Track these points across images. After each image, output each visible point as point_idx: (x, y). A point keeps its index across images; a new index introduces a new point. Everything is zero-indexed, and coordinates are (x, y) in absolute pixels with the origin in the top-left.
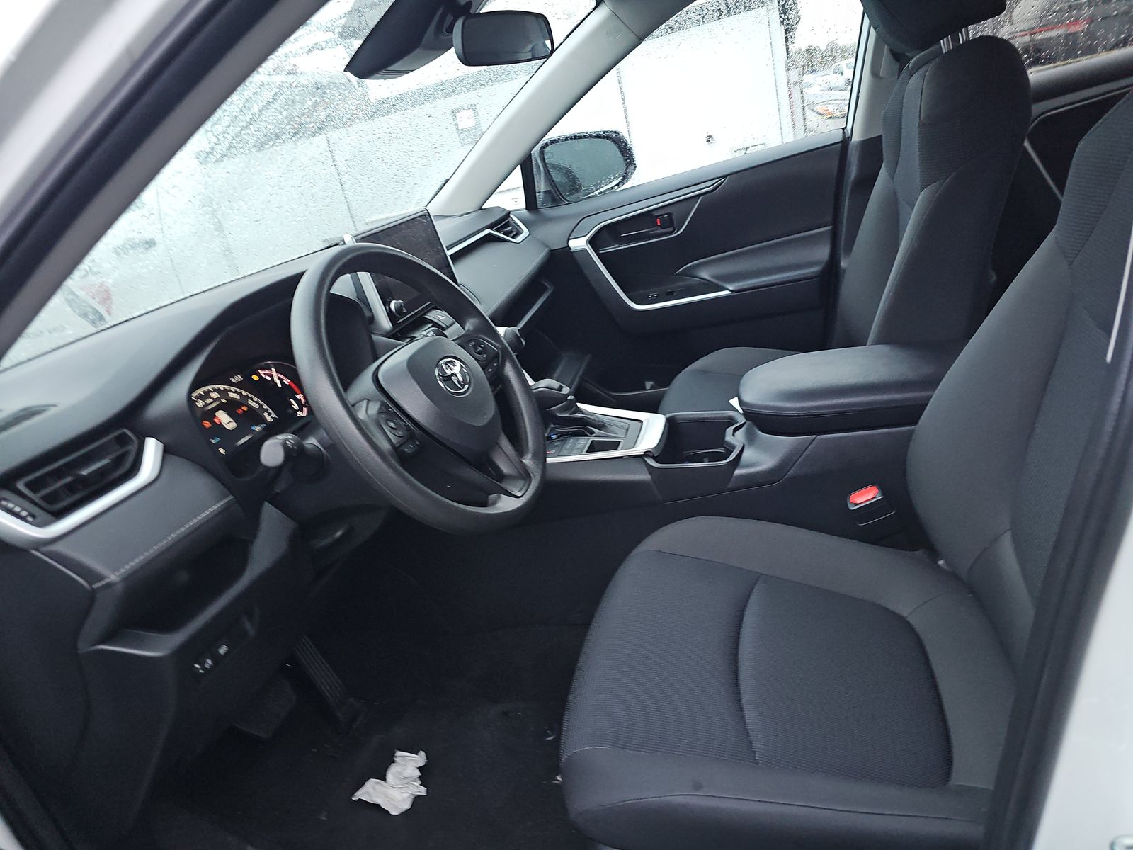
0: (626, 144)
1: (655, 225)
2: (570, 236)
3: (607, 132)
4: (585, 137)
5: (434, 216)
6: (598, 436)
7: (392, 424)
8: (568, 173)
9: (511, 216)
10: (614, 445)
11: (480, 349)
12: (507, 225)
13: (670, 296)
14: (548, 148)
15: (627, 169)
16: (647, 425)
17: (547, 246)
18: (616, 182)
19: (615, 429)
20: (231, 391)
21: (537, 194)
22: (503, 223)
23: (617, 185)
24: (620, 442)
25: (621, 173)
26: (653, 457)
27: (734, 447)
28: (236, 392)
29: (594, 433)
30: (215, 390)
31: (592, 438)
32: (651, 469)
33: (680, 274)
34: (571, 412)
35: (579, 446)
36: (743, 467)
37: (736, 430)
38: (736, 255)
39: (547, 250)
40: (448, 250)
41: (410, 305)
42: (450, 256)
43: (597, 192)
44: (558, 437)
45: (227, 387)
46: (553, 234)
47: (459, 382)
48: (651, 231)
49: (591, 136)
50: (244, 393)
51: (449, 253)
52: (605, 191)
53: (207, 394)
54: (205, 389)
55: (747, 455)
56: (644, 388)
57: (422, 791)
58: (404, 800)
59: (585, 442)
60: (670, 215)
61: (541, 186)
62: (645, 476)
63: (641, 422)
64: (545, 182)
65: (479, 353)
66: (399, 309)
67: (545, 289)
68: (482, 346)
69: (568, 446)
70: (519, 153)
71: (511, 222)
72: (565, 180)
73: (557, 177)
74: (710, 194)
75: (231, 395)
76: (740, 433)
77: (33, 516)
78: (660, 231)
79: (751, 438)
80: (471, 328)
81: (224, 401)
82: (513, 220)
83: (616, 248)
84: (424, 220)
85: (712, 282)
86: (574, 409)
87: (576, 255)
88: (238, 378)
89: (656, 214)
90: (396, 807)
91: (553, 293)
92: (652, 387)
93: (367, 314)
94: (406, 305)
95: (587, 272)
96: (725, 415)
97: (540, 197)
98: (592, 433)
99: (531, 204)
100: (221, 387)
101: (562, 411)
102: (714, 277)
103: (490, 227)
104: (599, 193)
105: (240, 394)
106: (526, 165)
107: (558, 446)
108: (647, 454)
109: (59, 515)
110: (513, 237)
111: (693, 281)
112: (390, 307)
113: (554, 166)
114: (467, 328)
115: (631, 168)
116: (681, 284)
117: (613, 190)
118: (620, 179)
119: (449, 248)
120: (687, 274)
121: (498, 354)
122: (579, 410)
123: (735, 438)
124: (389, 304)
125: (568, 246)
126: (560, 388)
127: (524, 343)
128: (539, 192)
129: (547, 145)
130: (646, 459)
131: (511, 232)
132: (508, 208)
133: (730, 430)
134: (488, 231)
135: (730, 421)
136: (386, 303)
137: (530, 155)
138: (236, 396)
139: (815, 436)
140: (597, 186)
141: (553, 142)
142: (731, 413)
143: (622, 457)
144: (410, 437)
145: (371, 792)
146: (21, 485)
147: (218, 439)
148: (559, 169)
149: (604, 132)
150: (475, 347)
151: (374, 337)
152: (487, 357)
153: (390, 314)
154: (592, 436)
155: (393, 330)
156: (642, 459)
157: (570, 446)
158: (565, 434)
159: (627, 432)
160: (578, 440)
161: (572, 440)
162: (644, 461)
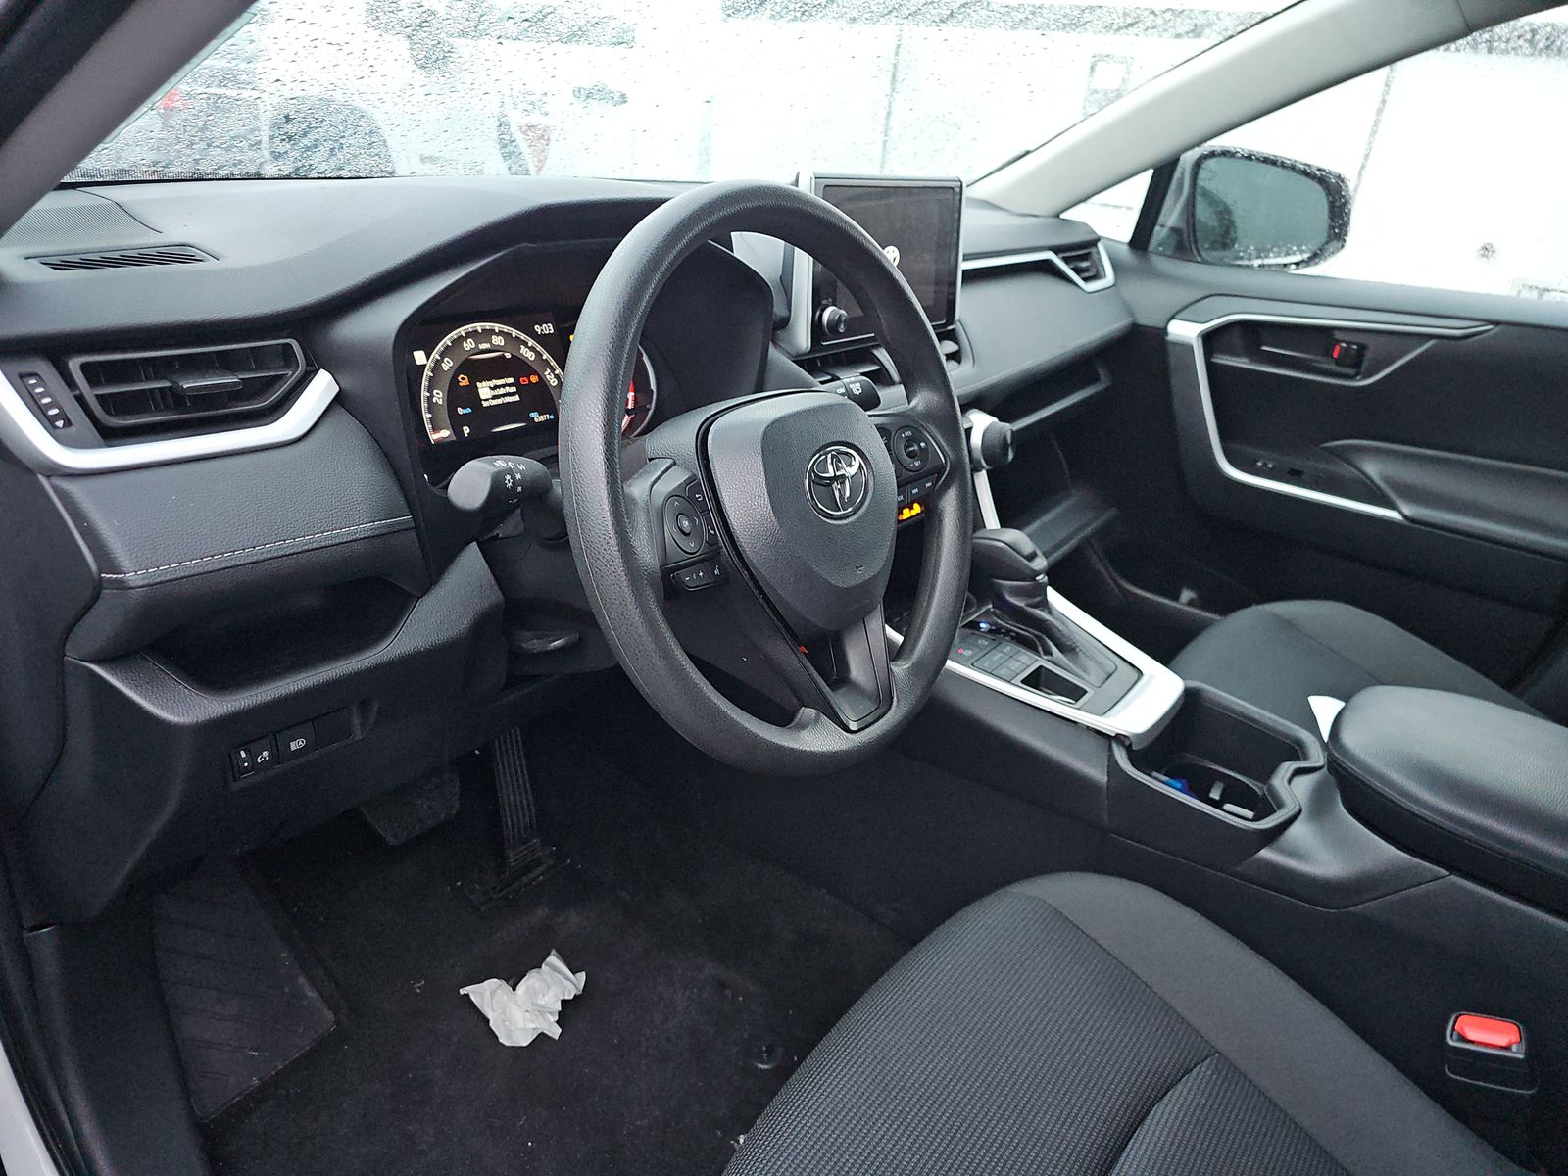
0: (1346, 203)
1: (1328, 353)
2: (1177, 313)
3: (1324, 170)
4: (1283, 165)
5: (968, 198)
6: (1055, 663)
7: (686, 524)
8: (1224, 213)
9: (1100, 246)
10: (1075, 693)
11: (916, 448)
12: (1085, 257)
13: (1294, 476)
14: (1211, 163)
15: (1327, 243)
16: (1148, 683)
17: (1131, 314)
18: (1298, 258)
19: (1090, 665)
20: (525, 344)
21: (1157, 228)
22: (1081, 253)
23: (1297, 264)
24: (1086, 692)
25: (1314, 246)
26: (1129, 749)
27: (1280, 805)
28: (532, 349)
29: (1051, 654)
30: (501, 333)
31: (1043, 662)
32: (1113, 768)
33: (1333, 451)
34: (1030, 601)
35: (1014, 665)
36: (1283, 851)
37: (1298, 772)
38: (1447, 461)
39: (1131, 319)
40: (964, 260)
41: (853, 325)
42: (964, 272)
43: (1257, 262)
44: (990, 631)
45: (523, 336)
46: (1149, 301)
47: (841, 497)
48: (1315, 360)
49: (1293, 168)
50: (546, 356)
51: (964, 265)
52: (1270, 265)
53: (488, 334)
54: (488, 326)
55: (1299, 831)
56: (1176, 597)
57: (555, 1032)
58: (525, 1030)
59: (1030, 662)
60: (1362, 348)
61: (1171, 215)
62: (1099, 775)
63: (1140, 673)
64: (1181, 214)
65: (911, 455)
66: (834, 325)
67: (1096, 379)
68: (923, 444)
69: (996, 656)
70: (1160, 150)
71: (1095, 256)
72: (1213, 223)
73: (1203, 212)
74: (1453, 342)
75: (524, 350)
76: (1304, 784)
77: (68, 423)
78: (1333, 367)
79: (1319, 806)
80: (921, 407)
81: (508, 355)
82: (1098, 253)
83: (1242, 363)
84: (947, 199)
85: (1379, 488)
86: (1038, 599)
87: (1170, 347)
88: (547, 329)
89: (1338, 336)
90: (508, 1036)
91: (1107, 389)
92: (1191, 603)
93: (779, 310)
94: (849, 322)
95: (1175, 382)
96: (1290, 732)
97: (1160, 233)
98: (1048, 652)
99: (1141, 239)
100: (514, 333)
101: (1017, 592)
102: (1387, 480)
103: (1057, 250)
104: (1260, 265)
105: (539, 354)
106: (1163, 173)
107: (981, 648)
108: (1119, 738)
109: (111, 436)
110: (1086, 280)
111: (1344, 470)
112: (821, 315)
113: (1206, 194)
114: (913, 403)
115: (1335, 244)
116: (1323, 466)
117: (1285, 269)
118: (1306, 256)
119: (968, 257)
120: (1341, 454)
121: (944, 468)
122: (1044, 604)
123: (1292, 788)
124: (823, 310)
125: (1166, 328)
126: (1032, 557)
127: (1011, 456)
128: (1163, 226)
129: (1213, 154)
130: (1114, 745)
131: (1086, 270)
132: (1100, 233)
133: (1287, 768)
134: (1050, 255)
135: (1294, 750)
136: (818, 305)
137: (1178, 159)
138: (530, 356)
139: (1446, 873)
140: (1262, 252)
141: (1226, 153)
142: (1305, 735)
143: (1076, 723)
144: (711, 556)
145: (488, 996)
146: (74, 364)
147: (469, 410)
148: (1212, 200)
149: (1319, 169)
150: (910, 441)
151: (773, 352)
152: (922, 466)
153: (817, 326)
154: (1045, 657)
155: (809, 353)
156: (1108, 741)
157: (1001, 658)
158: (1003, 631)
159: (1108, 679)
160: (1017, 653)
161: (1009, 648)
162: (1110, 749)
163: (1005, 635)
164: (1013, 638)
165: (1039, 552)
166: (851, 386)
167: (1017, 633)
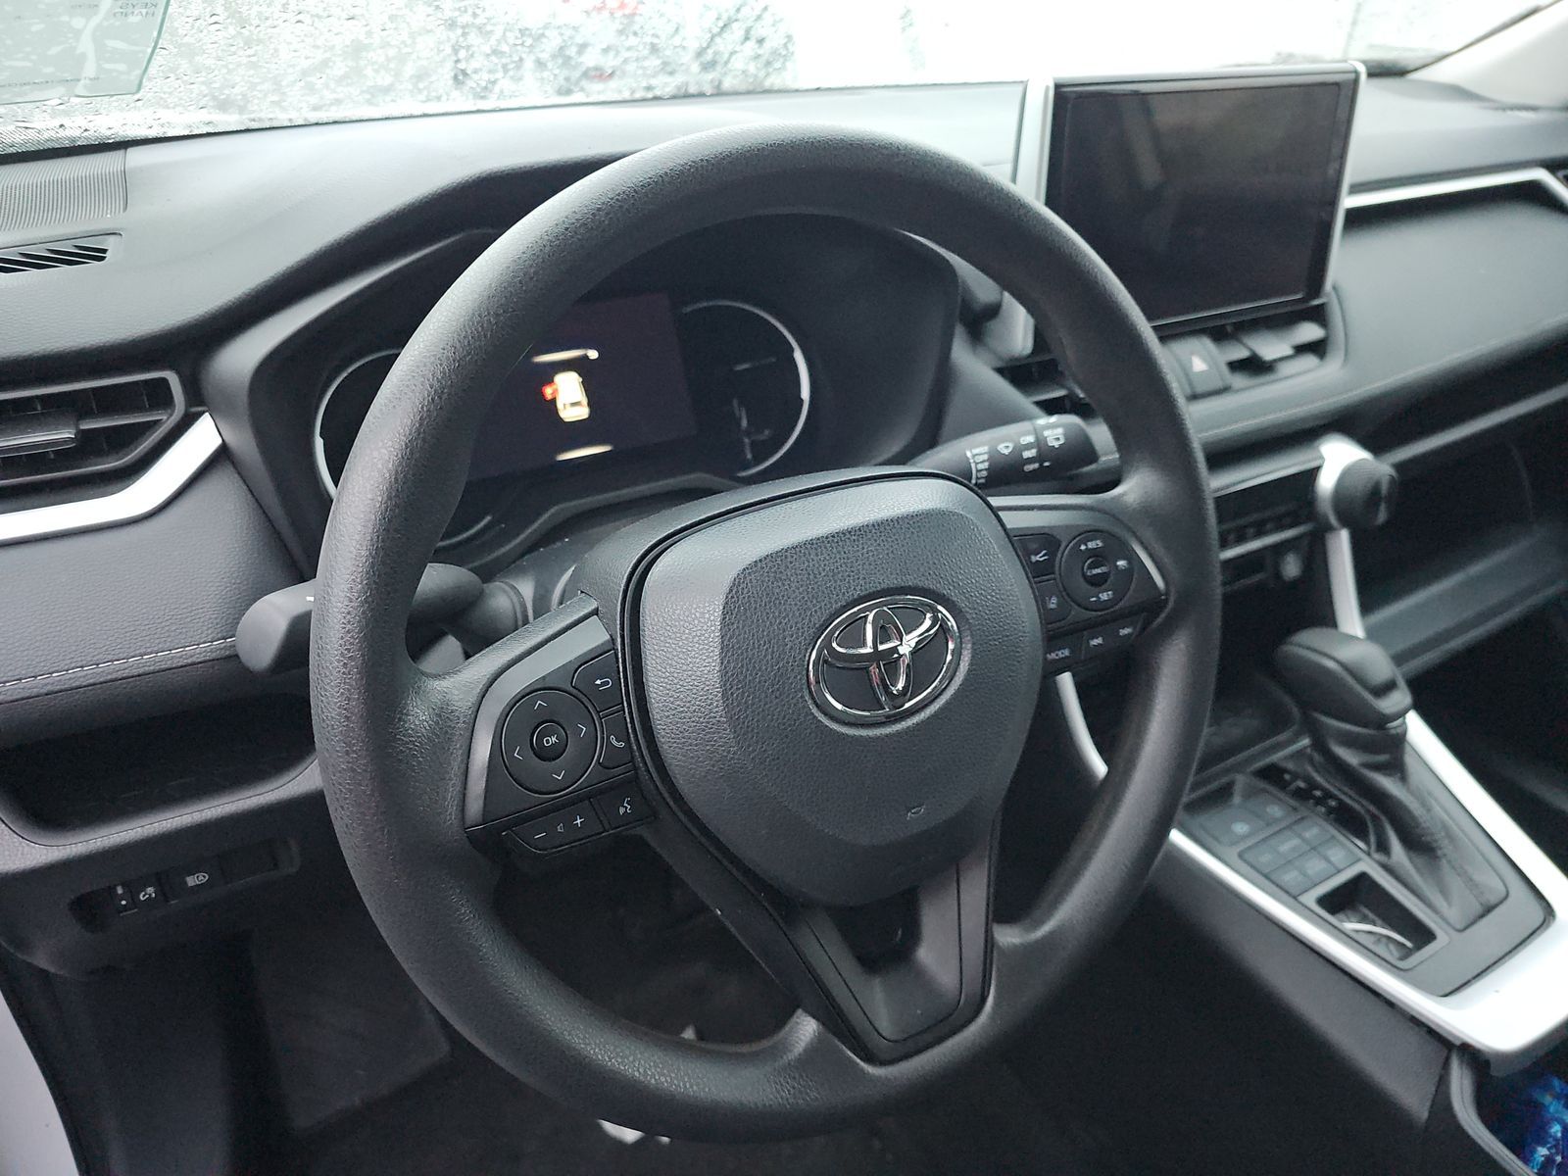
6: (1393, 871)
7: (552, 741)
16: (1559, 937)
19: (1455, 883)
24: (1433, 938)
29: (1387, 851)
31: (1370, 865)
32: (1441, 1106)
35: (1315, 866)
40: (1352, 192)
42: (1351, 211)
51: (1351, 201)
59: (1345, 864)
62: (1415, 1100)
63: (1549, 912)
65: (1096, 581)
69: (1288, 845)
84: (1329, 96)
98: (1383, 847)
101: (1350, 741)
107: (1268, 822)
108: (1467, 1052)
121: (1162, 602)
126: (1388, 687)
130: (1455, 1060)
134: (1540, 174)
143: (1395, 1005)
144: (606, 788)
154: (1377, 856)
155: (1029, 356)
156: (1445, 1052)
157: (1294, 849)
158: (1318, 793)
159: (1482, 916)
160: (1327, 841)
161: (1315, 831)
162: (1446, 1065)
163: (1319, 802)
164: (1330, 811)
165: (1401, 683)
166: (1046, 433)
167: (1341, 802)
